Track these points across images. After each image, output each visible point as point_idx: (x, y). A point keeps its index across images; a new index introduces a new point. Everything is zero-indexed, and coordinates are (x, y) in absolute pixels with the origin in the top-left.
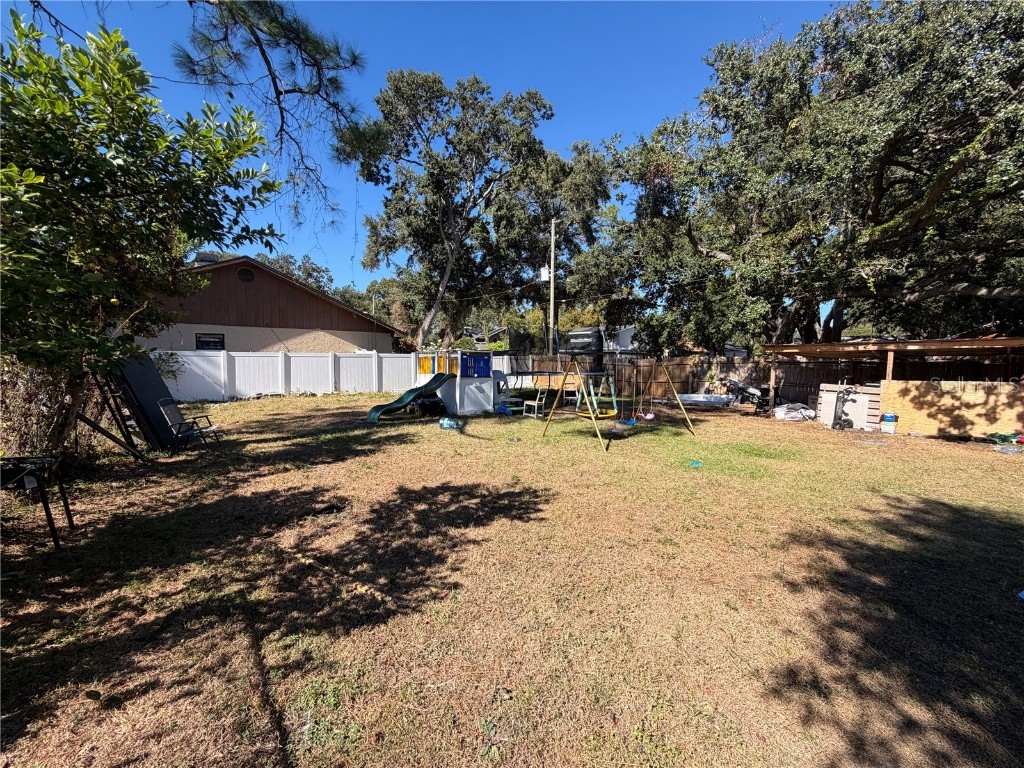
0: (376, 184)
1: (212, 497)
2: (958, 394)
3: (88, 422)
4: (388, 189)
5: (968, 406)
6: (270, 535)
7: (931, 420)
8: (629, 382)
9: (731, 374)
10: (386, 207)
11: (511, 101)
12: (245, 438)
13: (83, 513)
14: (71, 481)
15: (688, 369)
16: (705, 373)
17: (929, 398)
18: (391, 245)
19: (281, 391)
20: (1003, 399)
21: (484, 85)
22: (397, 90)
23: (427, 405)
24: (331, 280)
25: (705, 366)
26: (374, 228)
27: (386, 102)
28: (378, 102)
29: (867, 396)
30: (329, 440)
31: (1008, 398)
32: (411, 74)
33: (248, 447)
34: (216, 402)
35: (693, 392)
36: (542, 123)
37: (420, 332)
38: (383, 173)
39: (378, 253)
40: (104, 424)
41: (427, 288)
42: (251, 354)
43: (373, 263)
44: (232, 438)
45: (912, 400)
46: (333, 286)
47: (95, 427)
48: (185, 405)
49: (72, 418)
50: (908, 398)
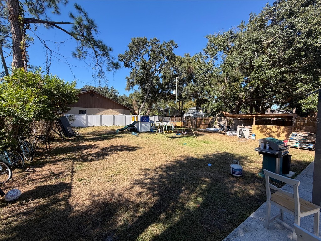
0: (129, 68)
1: (75, 145)
2: (271, 129)
3: (53, 130)
4: (132, 69)
5: (274, 132)
6: (82, 151)
7: (264, 136)
8: (194, 124)
9: (221, 122)
10: (131, 74)
11: (165, 44)
12: (85, 135)
13: (51, 147)
14: (50, 141)
15: (210, 121)
16: (214, 122)
17: (264, 130)
18: (133, 84)
19: (99, 125)
20: (282, 130)
21: (158, 40)
22: (134, 43)
23: (132, 129)
24: (119, 94)
25: (214, 120)
26: (128, 79)
27: (131, 46)
28: (128, 46)
29: (249, 129)
30: (104, 136)
31: (283, 130)
32: (137, 38)
33: (85, 137)
34: (83, 127)
35: (211, 127)
36: (175, 49)
37: (140, 109)
38: (130, 65)
39: (130, 86)
40: (56, 131)
41: (142, 96)
42: (93, 115)
43: (128, 89)
44: (83, 135)
45: (260, 130)
46: (119, 95)
47: (55, 131)
48: (76, 128)
49: (50, 129)
50: (259, 130)
